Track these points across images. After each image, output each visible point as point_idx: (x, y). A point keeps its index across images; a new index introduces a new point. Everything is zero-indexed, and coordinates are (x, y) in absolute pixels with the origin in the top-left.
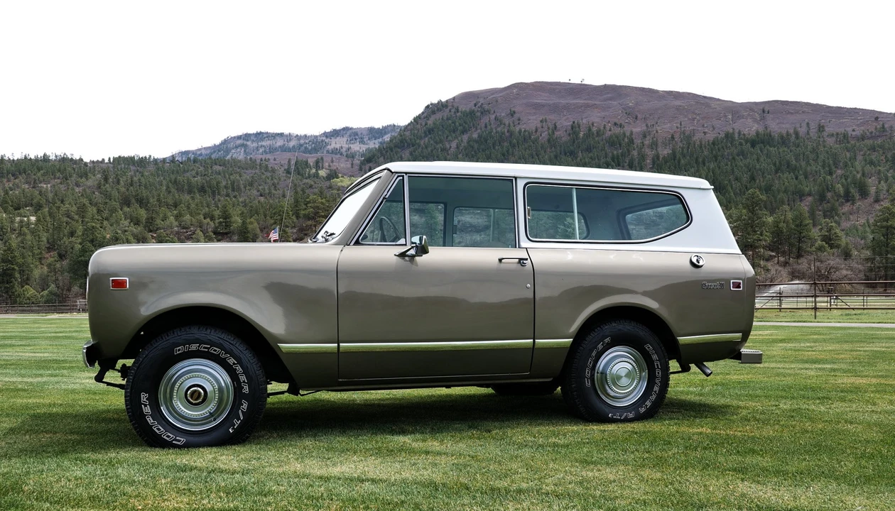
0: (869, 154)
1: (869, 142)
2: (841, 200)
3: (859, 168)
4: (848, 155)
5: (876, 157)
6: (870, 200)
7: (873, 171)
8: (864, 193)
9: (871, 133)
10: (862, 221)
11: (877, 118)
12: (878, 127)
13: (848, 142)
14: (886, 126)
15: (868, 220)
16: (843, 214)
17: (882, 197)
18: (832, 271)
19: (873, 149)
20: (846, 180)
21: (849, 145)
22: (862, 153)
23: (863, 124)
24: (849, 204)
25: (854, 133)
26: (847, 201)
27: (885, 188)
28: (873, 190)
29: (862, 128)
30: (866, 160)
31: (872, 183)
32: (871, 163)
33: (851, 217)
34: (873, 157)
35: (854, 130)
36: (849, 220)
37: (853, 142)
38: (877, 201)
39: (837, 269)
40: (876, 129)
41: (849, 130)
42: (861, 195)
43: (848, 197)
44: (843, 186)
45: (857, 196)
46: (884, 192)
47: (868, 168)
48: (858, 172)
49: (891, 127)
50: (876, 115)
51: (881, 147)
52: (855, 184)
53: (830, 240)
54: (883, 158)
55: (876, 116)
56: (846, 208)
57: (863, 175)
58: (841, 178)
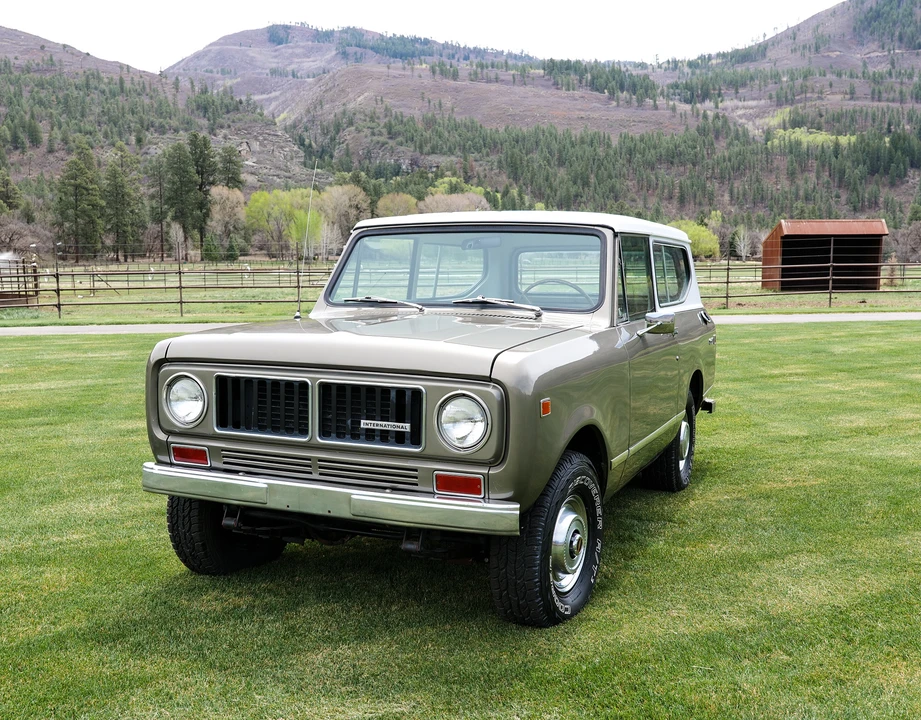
0: (37, 92)
1: (37, 76)
2: (8, 146)
3: (27, 109)
4: (12, 88)
5: (46, 97)
6: (43, 149)
7: (44, 114)
8: (35, 141)
9: (38, 65)
10: (35, 175)
11: (43, 47)
12: (45, 58)
13: (11, 73)
14: (54, 58)
15: (42, 174)
16: (12, 165)
17: (56, 147)
18: (15, 237)
19: (41, 85)
20: (12, 121)
21: (12, 77)
22: (28, 89)
23: (26, 51)
24: (18, 152)
25: (17, 62)
26: (16, 148)
27: (60, 136)
28: (45, 137)
29: (27, 57)
30: (34, 99)
31: (43, 127)
32: (41, 103)
33: (21, 168)
34: (42, 95)
35: (16, 58)
36: (19, 172)
37: (16, 73)
38: (51, 151)
39: (21, 236)
40: (43, 60)
41: (11, 57)
42: (32, 142)
43: (16, 143)
44: (10, 128)
45: (28, 144)
46: (59, 141)
47: (37, 109)
48: (26, 113)
49: (60, 61)
50: (42, 43)
51: (51, 84)
52: (23, 127)
53: (8, 197)
54: (54, 98)
55: (43, 45)
56: (15, 157)
57: (32, 116)
58: (6, 117)
